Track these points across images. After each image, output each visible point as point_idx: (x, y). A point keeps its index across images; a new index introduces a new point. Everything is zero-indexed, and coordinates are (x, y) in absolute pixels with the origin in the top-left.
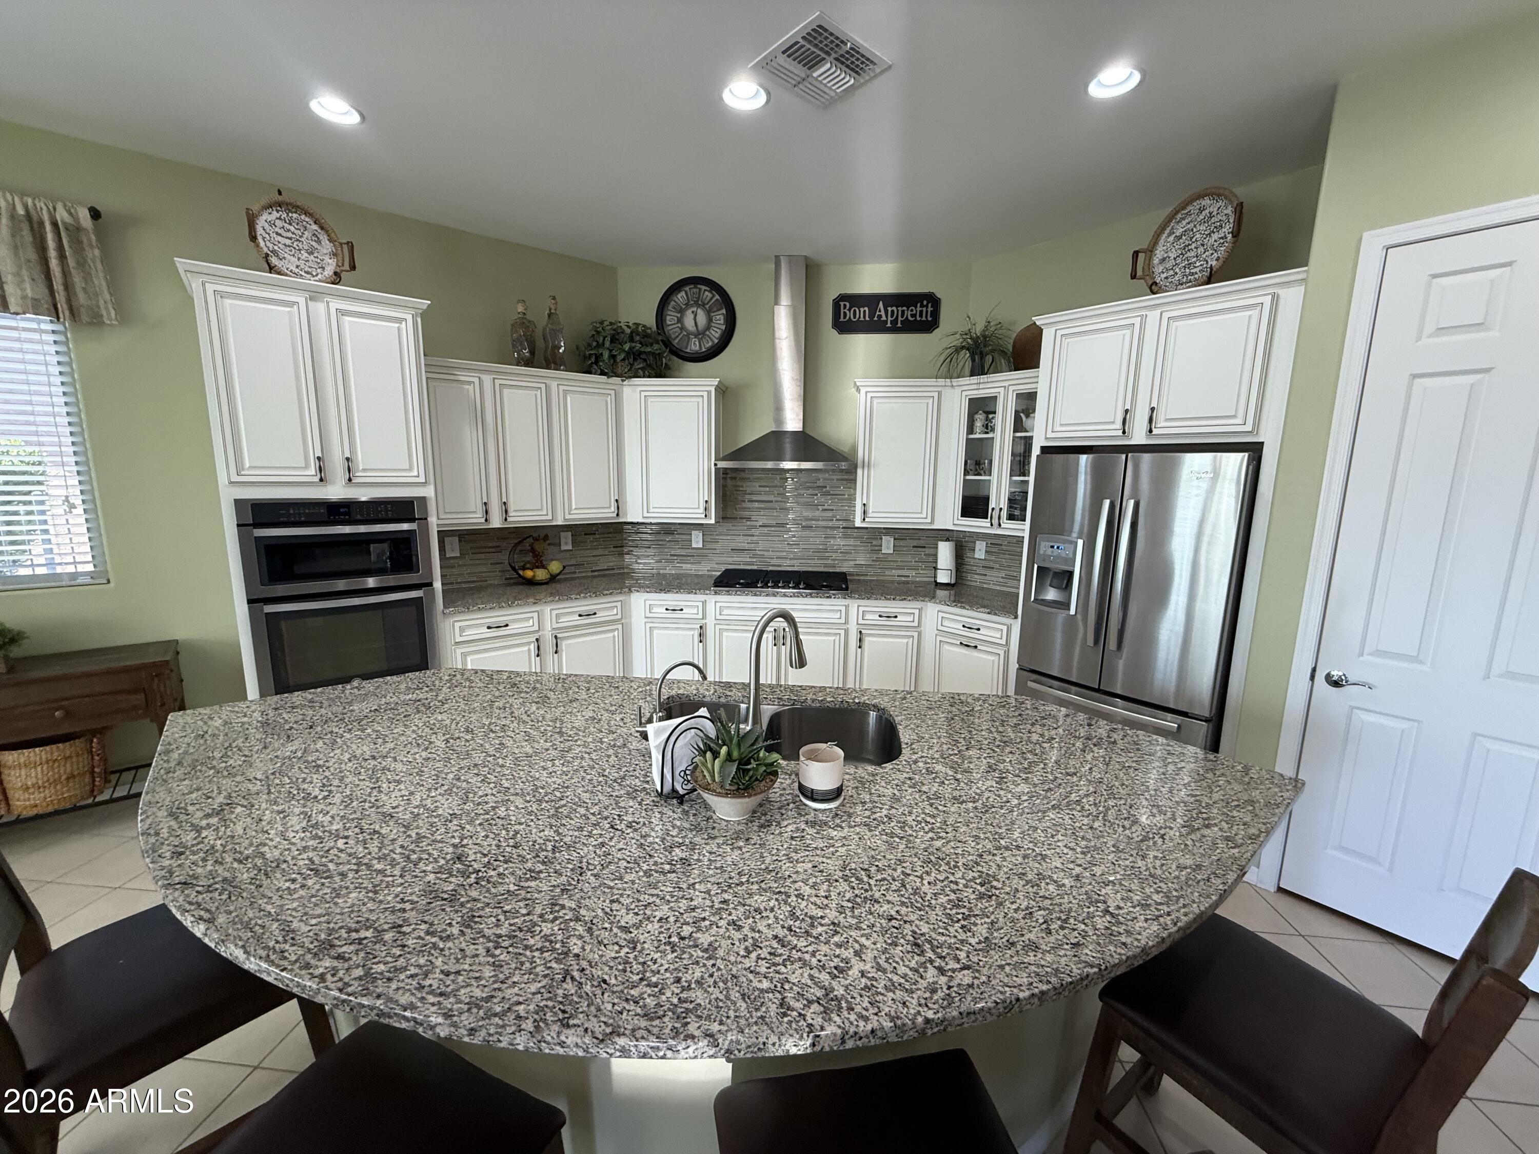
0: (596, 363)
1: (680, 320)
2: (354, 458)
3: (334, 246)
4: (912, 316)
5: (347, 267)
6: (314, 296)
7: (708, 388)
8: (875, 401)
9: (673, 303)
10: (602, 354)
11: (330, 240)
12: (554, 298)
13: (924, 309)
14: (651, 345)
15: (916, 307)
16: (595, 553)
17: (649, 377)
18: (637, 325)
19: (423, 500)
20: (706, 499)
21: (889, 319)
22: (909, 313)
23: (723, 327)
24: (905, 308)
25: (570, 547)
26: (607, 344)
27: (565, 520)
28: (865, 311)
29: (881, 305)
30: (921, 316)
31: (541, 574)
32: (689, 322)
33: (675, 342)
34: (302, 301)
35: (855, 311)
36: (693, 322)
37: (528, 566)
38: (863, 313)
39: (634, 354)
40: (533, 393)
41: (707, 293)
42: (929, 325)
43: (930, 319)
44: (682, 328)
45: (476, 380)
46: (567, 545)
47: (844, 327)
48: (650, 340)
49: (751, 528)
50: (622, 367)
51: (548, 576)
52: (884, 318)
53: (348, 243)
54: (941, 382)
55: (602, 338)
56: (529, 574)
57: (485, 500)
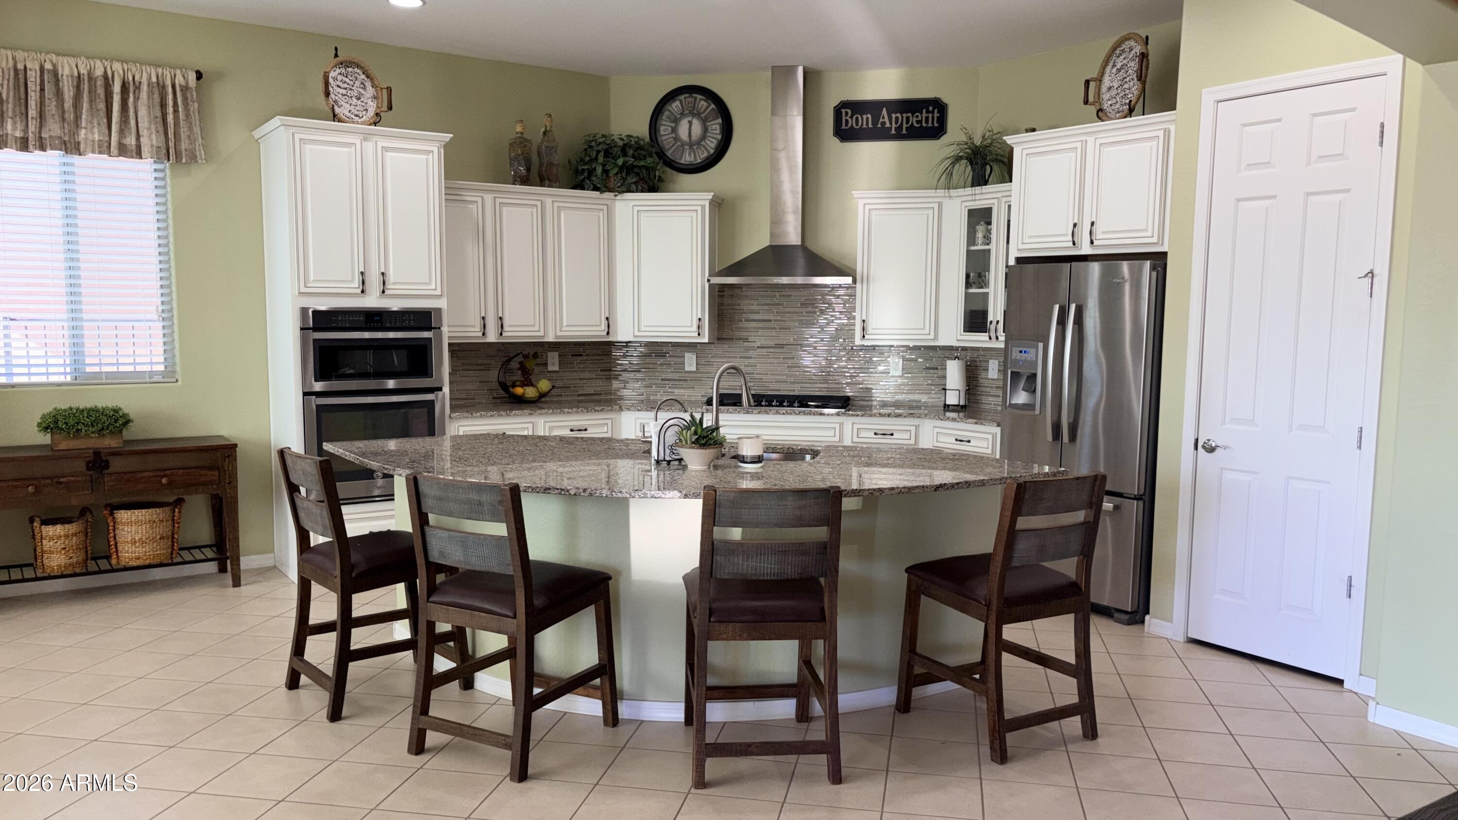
0: (589, 177)
1: (674, 130)
2: (387, 273)
3: (376, 90)
4: (918, 122)
5: (385, 108)
6: (366, 137)
7: (702, 203)
8: (874, 213)
9: (667, 113)
10: (595, 169)
11: (373, 87)
12: (550, 116)
13: (930, 115)
14: (645, 157)
15: (921, 113)
16: (583, 375)
17: (642, 191)
18: (629, 136)
19: (439, 311)
20: (699, 316)
21: (894, 125)
22: (915, 119)
23: (719, 137)
24: (909, 115)
25: (556, 368)
26: (601, 159)
27: (557, 337)
28: (867, 118)
29: (884, 112)
30: (927, 122)
31: (530, 392)
32: (683, 132)
33: (669, 153)
34: (358, 142)
35: (857, 119)
36: (687, 132)
37: (518, 383)
38: (866, 120)
39: (627, 168)
40: (530, 210)
41: (702, 102)
42: (936, 131)
43: (936, 125)
44: (677, 139)
45: (479, 200)
46: (553, 365)
47: (845, 134)
48: (643, 153)
49: (748, 349)
50: (613, 182)
51: (537, 394)
52: (888, 125)
53: (387, 88)
54: (941, 192)
55: (595, 153)
56: (519, 391)
57: (483, 315)
